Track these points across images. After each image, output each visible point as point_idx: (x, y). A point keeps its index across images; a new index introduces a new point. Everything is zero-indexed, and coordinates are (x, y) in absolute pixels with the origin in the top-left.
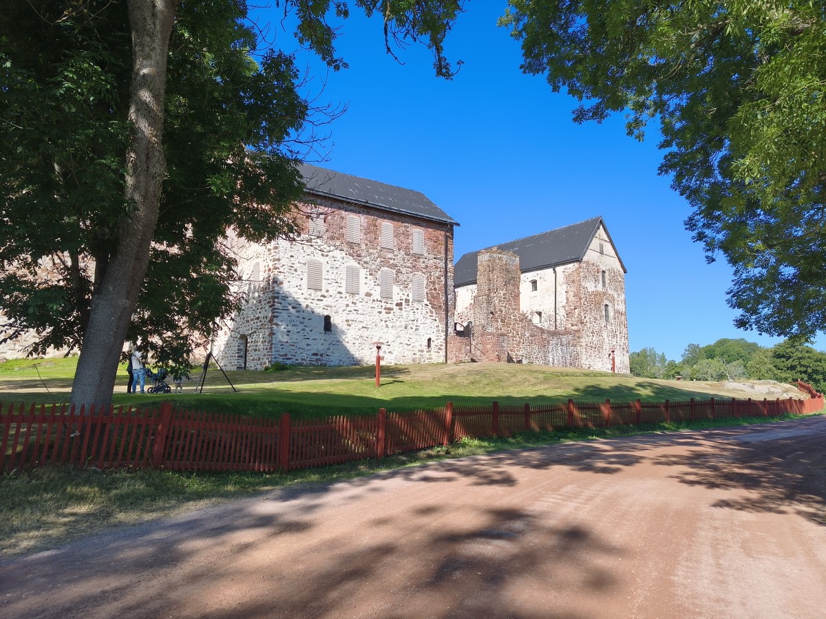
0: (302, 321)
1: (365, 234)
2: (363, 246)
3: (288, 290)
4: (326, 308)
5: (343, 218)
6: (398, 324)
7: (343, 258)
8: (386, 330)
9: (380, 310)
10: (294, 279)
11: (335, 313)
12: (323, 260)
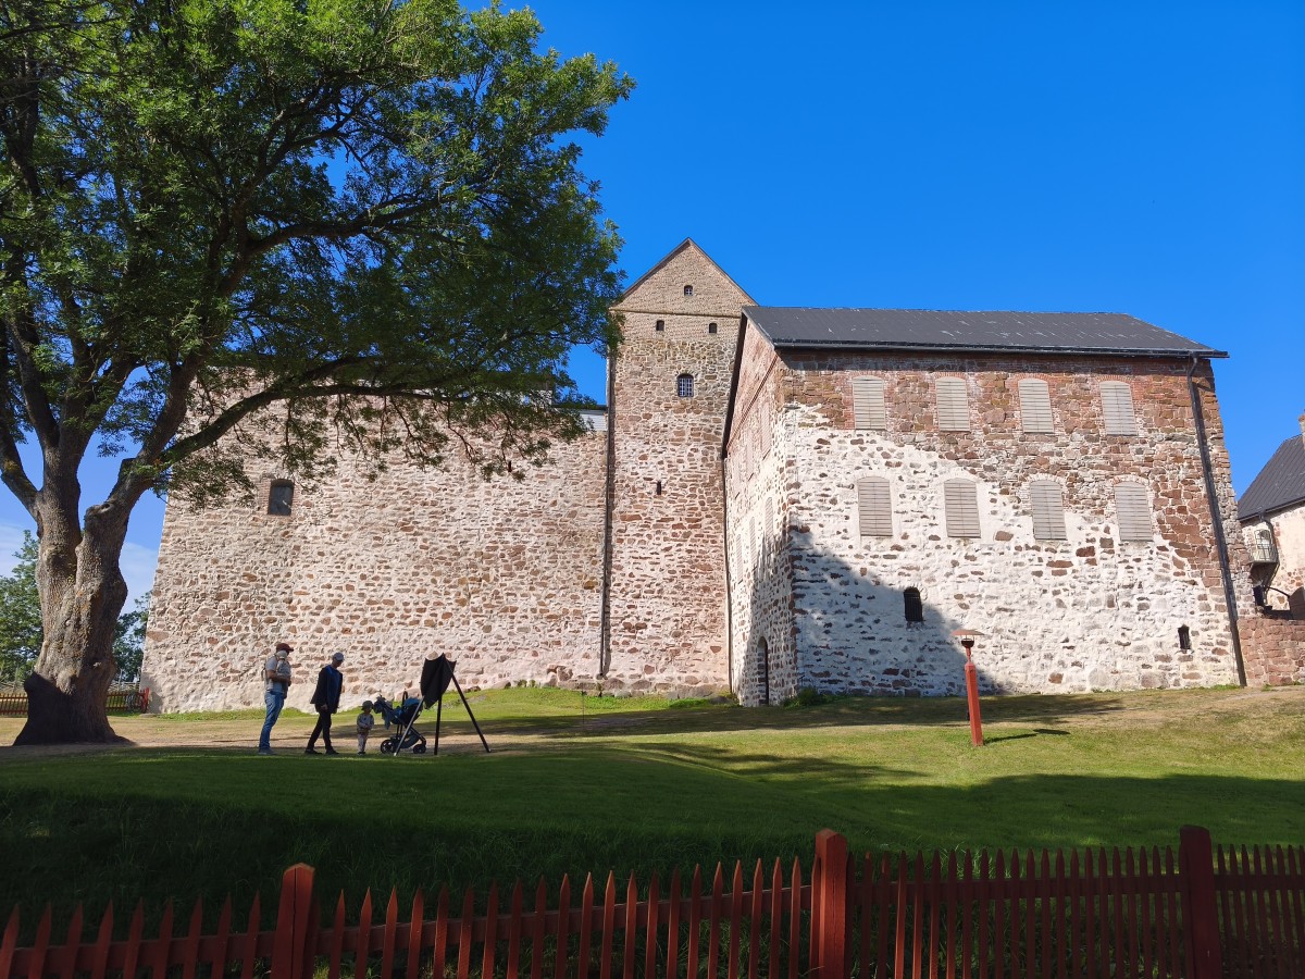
0: (855, 602)
1: (981, 411)
2: (979, 435)
3: (821, 541)
4: (906, 572)
5: (927, 386)
6: (1089, 596)
7: (934, 465)
8: (1059, 613)
9: (1038, 569)
10: (832, 519)
11: (928, 581)
12: (890, 475)
